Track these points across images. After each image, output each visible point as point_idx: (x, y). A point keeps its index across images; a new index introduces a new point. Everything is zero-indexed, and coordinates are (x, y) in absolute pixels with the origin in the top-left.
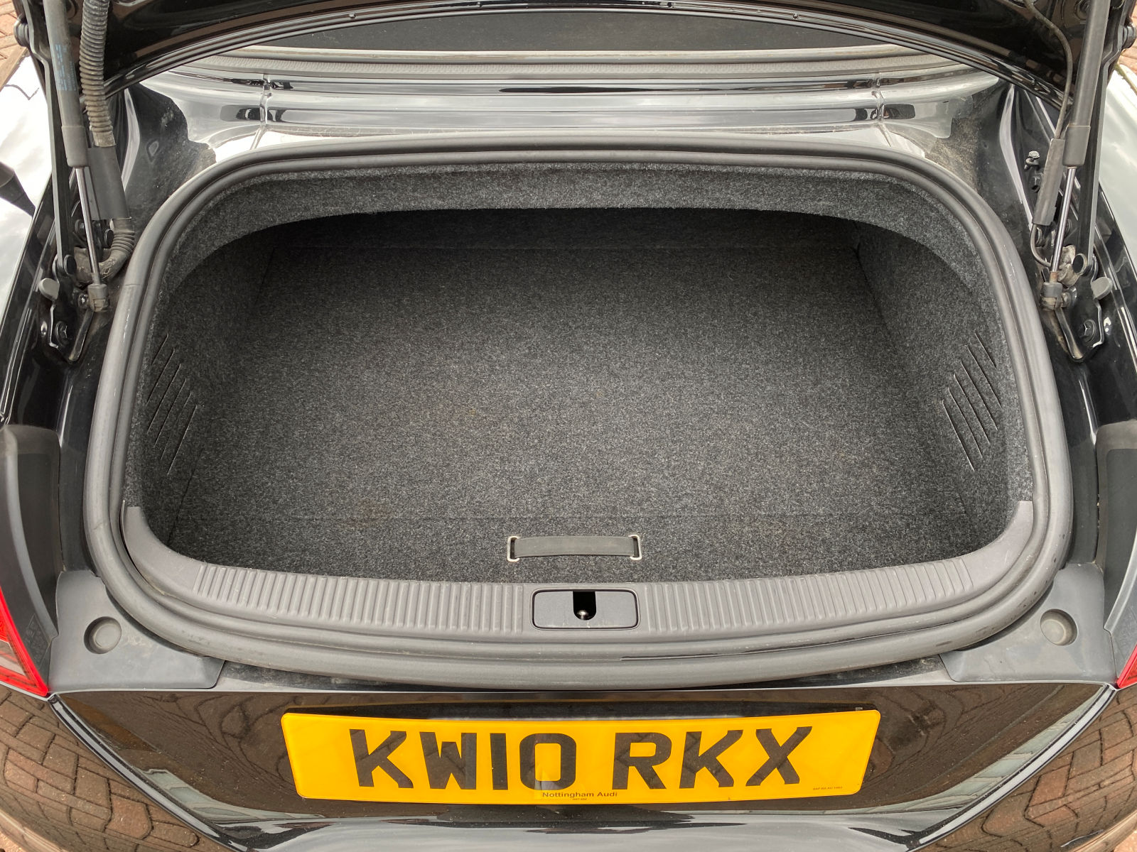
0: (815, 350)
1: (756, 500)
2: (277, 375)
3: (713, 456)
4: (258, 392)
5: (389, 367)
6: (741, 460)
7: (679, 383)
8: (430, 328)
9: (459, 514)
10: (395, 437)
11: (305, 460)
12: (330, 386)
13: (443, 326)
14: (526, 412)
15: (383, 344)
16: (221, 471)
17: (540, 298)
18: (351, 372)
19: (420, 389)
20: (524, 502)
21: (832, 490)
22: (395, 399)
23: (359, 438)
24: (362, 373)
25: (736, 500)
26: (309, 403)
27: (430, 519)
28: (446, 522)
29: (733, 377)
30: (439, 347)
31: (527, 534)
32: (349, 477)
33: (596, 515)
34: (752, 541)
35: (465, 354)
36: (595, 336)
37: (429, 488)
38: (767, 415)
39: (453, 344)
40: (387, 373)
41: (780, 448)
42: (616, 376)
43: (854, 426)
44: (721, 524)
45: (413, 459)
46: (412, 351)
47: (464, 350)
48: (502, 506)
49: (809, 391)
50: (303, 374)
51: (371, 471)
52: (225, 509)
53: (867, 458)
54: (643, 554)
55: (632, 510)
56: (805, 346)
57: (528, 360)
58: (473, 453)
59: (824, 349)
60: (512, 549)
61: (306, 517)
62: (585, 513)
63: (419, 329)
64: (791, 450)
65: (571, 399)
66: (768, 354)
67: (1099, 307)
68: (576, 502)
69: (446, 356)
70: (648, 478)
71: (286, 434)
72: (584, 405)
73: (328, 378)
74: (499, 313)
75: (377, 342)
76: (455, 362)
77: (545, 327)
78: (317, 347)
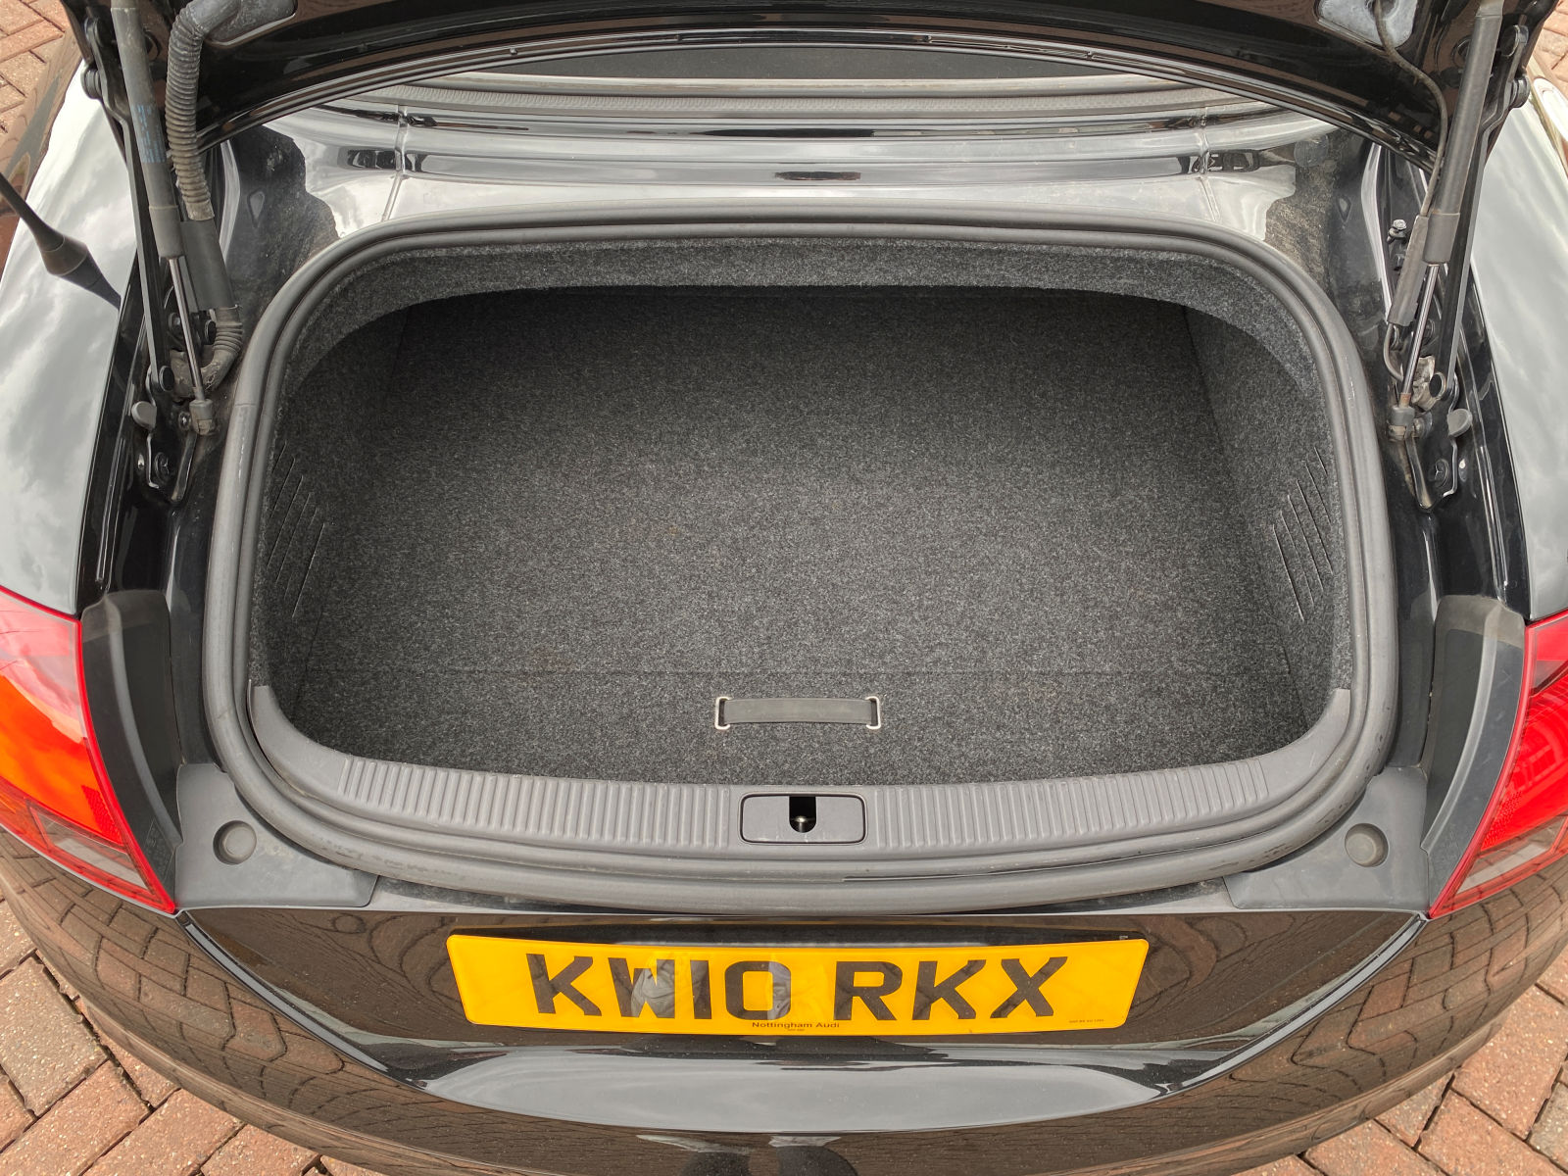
0: (1117, 448)
1: (1026, 653)
2: (424, 475)
3: (976, 594)
4: (401, 500)
5: (567, 466)
6: (1011, 599)
7: (940, 491)
8: (620, 411)
9: (655, 667)
10: (575, 563)
11: (462, 593)
12: (491, 492)
13: (636, 408)
14: (741, 531)
15: (558, 434)
16: (357, 607)
17: (763, 368)
18: (518, 473)
19: (606, 498)
20: (737, 651)
21: (1124, 640)
22: (575, 511)
23: (530, 563)
24: (531, 474)
25: (1001, 653)
26: (465, 515)
27: (619, 672)
28: (639, 677)
29: (1008, 485)
30: (631, 439)
31: (740, 694)
32: (519, 617)
33: (826, 670)
34: (1018, 707)
35: (665, 449)
36: (833, 425)
37: (619, 632)
38: (1050, 538)
39: (649, 434)
40: (565, 475)
41: (1062, 583)
42: (858, 482)
43: (1158, 553)
44: (981, 684)
45: (599, 593)
46: (596, 444)
47: (663, 443)
48: (709, 657)
49: (1105, 505)
50: (457, 476)
51: (546, 608)
52: (365, 657)
53: (1172, 598)
54: (882, 722)
55: (872, 665)
56: (1105, 441)
57: (745, 458)
58: (674, 587)
59: (1129, 447)
60: (721, 711)
61: (466, 668)
62: (813, 668)
63: (602, 413)
64: (1076, 586)
65: (799, 513)
66: (1055, 453)
67: (1455, 447)
68: (802, 652)
69: (640, 451)
70: (892, 622)
71: (438, 557)
72: (815, 521)
73: (489, 480)
74: (709, 390)
75: (550, 431)
76: (651, 460)
77: (768, 412)
78: (473, 437)
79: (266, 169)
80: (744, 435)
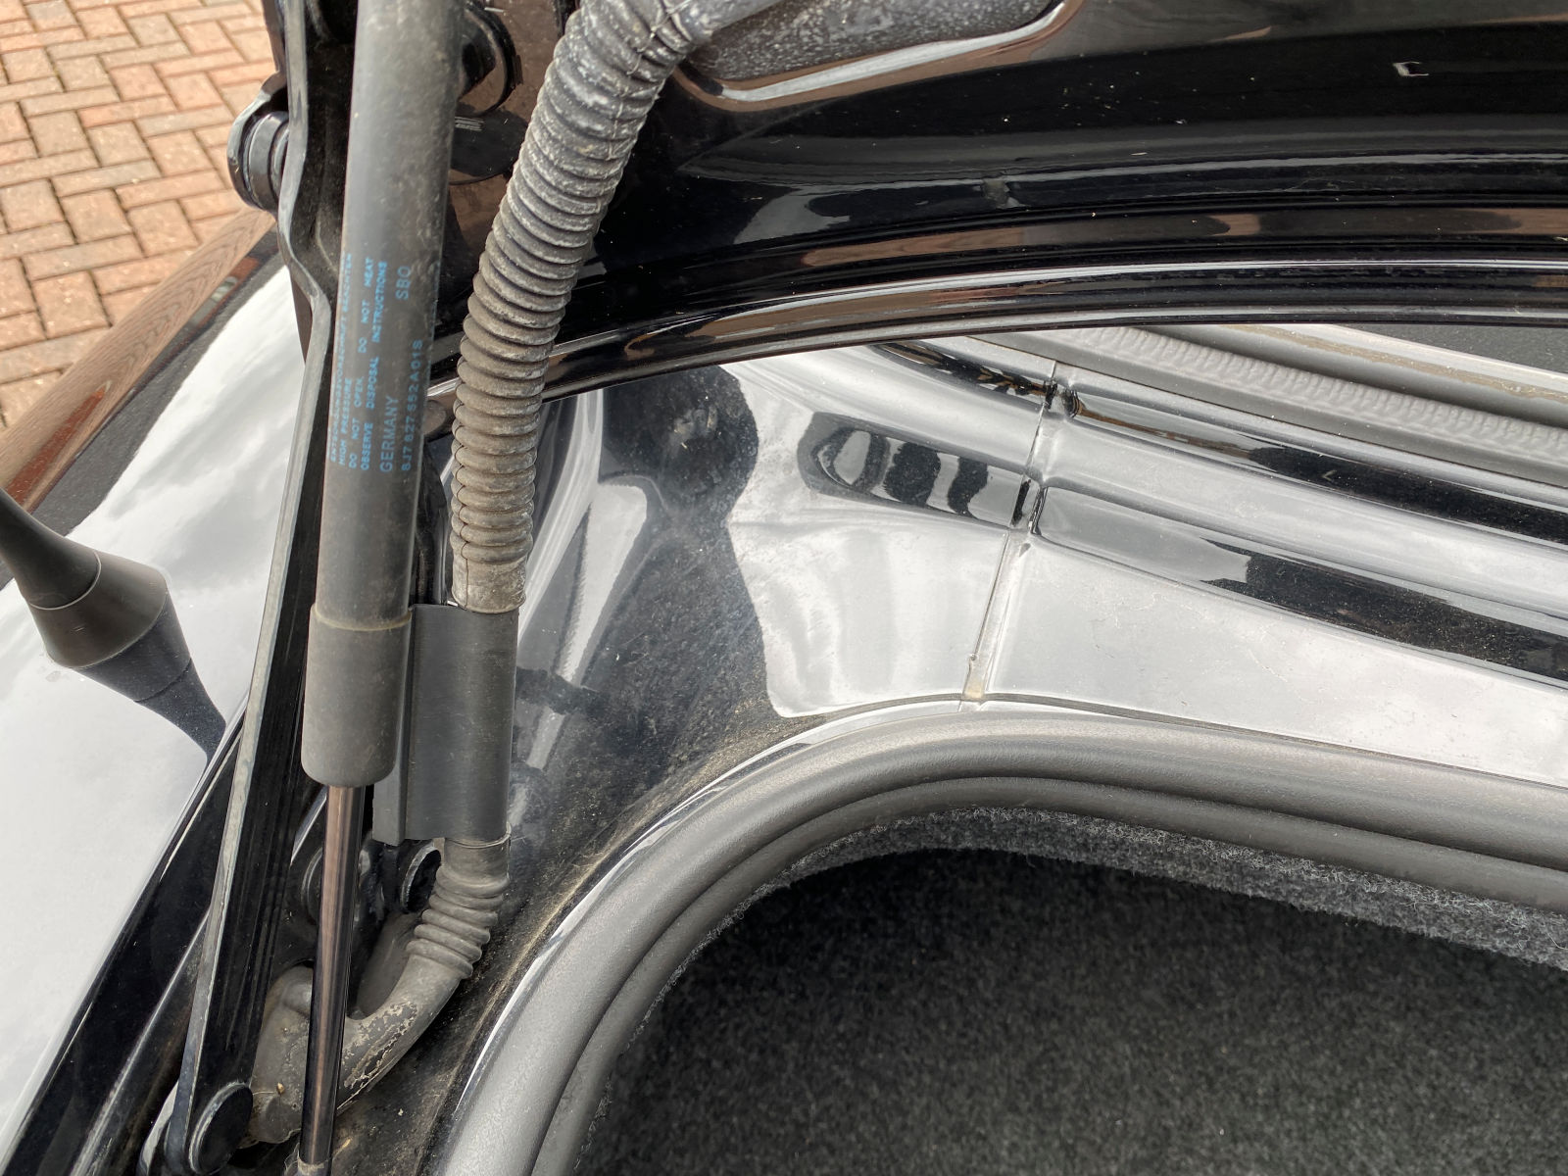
2: (772, 1062)
4: (716, 1117)
5: (1071, 1120)
8: (1182, 999)
12: (906, 1152)
13: (1218, 1001)
15: (1055, 1025)
18: (965, 1110)
24: (995, 1123)
30: (1210, 1082)
35: (1288, 1133)
39: (1250, 1080)
40: (1064, 1146)
46: (1134, 1071)
47: (1285, 1115)
50: (838, 1081)
63: (1149, 994)
69: (1232, 1123)
73: (905, 1114)
74: (1375, 994)
75: (1038, 1014)
76: (1260, 1160)
77: (1517, 1089)
78: (880, 986)
79: (667, 440)
80: (1471, 1142)
